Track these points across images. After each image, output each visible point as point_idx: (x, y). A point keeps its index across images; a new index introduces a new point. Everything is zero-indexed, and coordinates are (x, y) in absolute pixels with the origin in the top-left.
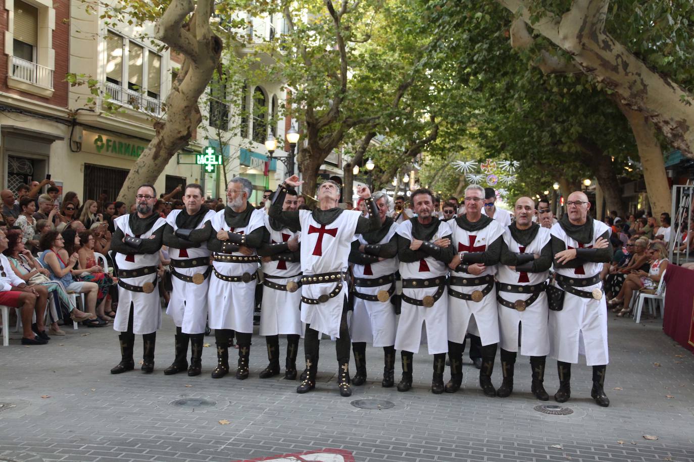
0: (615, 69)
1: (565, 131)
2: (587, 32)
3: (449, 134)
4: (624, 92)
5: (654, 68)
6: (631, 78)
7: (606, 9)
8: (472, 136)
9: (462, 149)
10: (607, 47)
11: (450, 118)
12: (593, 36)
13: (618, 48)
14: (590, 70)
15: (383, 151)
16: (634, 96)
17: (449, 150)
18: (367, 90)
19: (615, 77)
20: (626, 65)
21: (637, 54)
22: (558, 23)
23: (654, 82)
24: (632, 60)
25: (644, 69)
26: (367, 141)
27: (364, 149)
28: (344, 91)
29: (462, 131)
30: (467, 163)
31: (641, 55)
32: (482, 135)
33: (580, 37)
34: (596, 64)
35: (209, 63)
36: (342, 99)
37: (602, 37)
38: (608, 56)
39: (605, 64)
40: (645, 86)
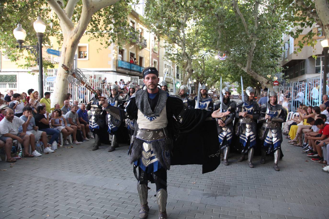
0: (253, 74)
1: (248, 80)
2: (248, 70)
3: (224, 77)
4: (254, 77)
5: (258, 74)
6: (255, 75)
7: (251, 67)
8: (229, 77)
9: (227, 80)
10: (251, 71)
11: (224, 74)
12: (249, 70)
13: (253, 71)
14: (249, 74)
15: (209, 81)
16: (256, 78)
17: (224, 81)
18: (208, 71)
19: (253, 75)
20: (254, 74)
21: (255, 72)
22: (244, 68)
23: (258, 76)
24: (255, 73)
25: (257, 74)
26: (206, 80)
27: (206, 81)
28: (204, 71)
29: (227, 77)
30: (227, 83)
31: (257, 72)
32: (231, 77)
33: (247, 70)
34: (250, 74)
35: (191, 73)
36: (204, 73)
37: (250, 70)
38: (252, 73)
39: (251, 74)
40: (257, 77)
